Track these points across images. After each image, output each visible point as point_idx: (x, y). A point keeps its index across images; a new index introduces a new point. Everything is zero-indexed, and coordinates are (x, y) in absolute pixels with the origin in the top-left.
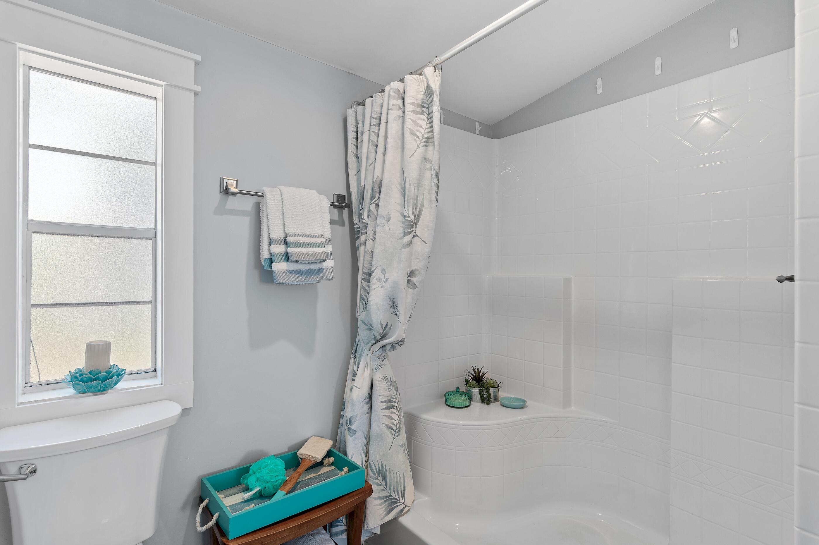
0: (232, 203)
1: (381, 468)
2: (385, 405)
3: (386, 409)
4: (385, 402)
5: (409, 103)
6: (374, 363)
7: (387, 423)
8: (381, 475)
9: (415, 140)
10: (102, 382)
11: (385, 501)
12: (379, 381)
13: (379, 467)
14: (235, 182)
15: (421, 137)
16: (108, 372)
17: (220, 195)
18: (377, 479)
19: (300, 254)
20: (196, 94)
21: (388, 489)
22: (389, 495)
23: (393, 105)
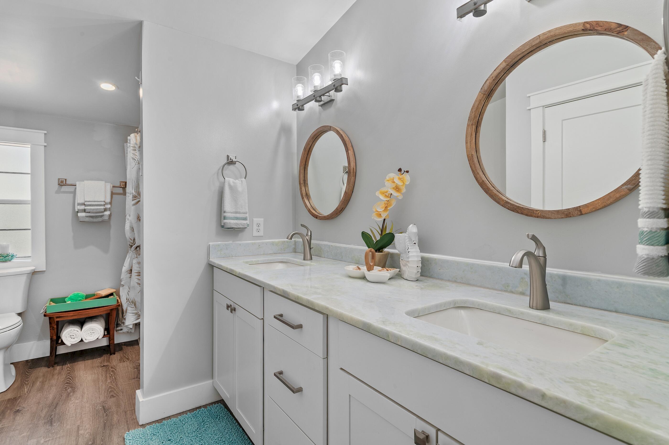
0: (64, 188)
1: (133, 300)
2: (137, 274)
3: (137, 276)
4: (137, 273)
5: (131, 147)
6: (133, 256)
7: (137, 282)
8: (133, 304)
9: (135, 162)
10: (5, 258)
11: (135, 315)
12: (134, 264)
13: (132, 300)
14: (65, 180)
15: (137, 160)
16: (7, 254)
17: (58, 186)
18: (131, 305)
19: (91, 209)
20: (45, 146)
21: (137, 310)
22: (137, 312)
23: (129, 146)
